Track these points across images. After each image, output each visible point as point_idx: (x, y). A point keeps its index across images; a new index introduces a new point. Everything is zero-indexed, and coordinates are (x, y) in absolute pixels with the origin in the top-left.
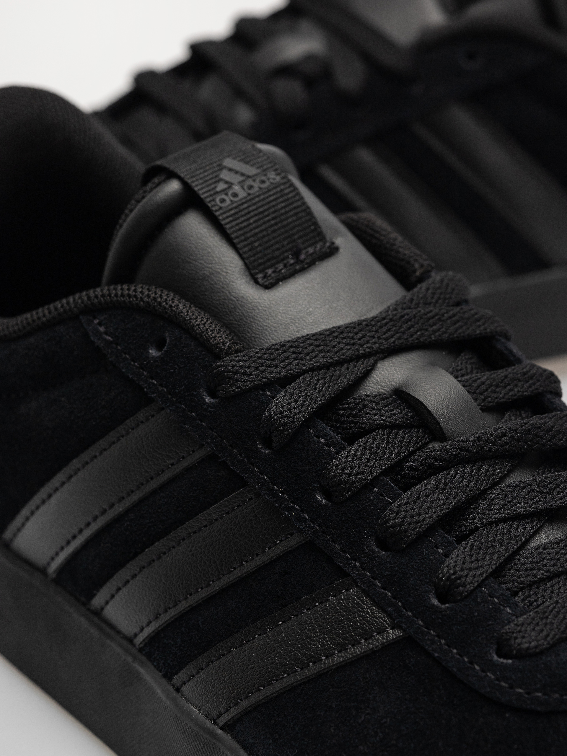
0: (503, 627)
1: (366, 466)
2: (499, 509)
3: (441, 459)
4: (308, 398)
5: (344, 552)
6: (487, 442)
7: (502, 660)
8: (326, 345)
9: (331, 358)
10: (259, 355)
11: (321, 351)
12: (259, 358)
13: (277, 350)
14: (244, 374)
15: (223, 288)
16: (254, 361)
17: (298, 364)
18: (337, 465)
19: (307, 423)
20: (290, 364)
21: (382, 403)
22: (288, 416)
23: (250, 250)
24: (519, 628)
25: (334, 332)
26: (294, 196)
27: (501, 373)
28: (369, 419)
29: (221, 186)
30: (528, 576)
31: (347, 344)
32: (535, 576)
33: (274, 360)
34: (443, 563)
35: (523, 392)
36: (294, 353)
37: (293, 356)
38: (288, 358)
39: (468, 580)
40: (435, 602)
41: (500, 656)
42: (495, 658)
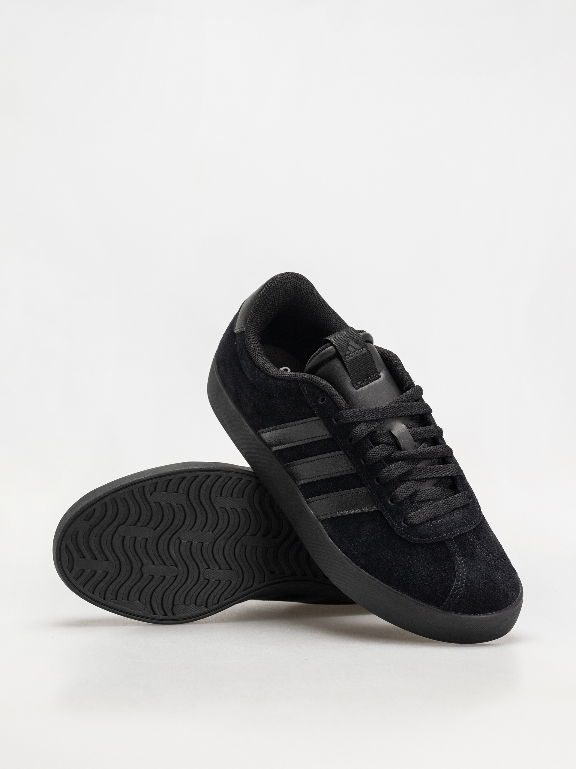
0: (407, 515)
1: (378, 456)
2: (414, 476)
3: (401, 457)
4: (365, 430)
5: (366, 480)
6: (416, 455)
7: (404, 524)
8: (373, 413)
9: (374, 418)
10: (352, 412)
11: (371, 415)
12: (352, 413)
13: (358, 412)
14: (347, 418)
15: (343, 387)
16: (351, 414)
17: (364, 418)
18: (369, 454)
19: (364, 438)
20: (361, 417)
21: (387, 435)
22: (358, 435)
23: (353, 376)
24: (412, 516)
25: (376, 409)
26: (370, 357)
27: (425, 428)
28: (381, 440)
29: (348, 352)
30: (418, 499)
31: (379, 414)
32: (420, 499)
33: (356, 415)
34: (394, 491)
35: (430, 436)
36: (363, 414)
37: (363, 415)
38: (361, 415)
39: (401, 498)
40: (390, 502)
41: (404, 523)
42: (403, 523)
